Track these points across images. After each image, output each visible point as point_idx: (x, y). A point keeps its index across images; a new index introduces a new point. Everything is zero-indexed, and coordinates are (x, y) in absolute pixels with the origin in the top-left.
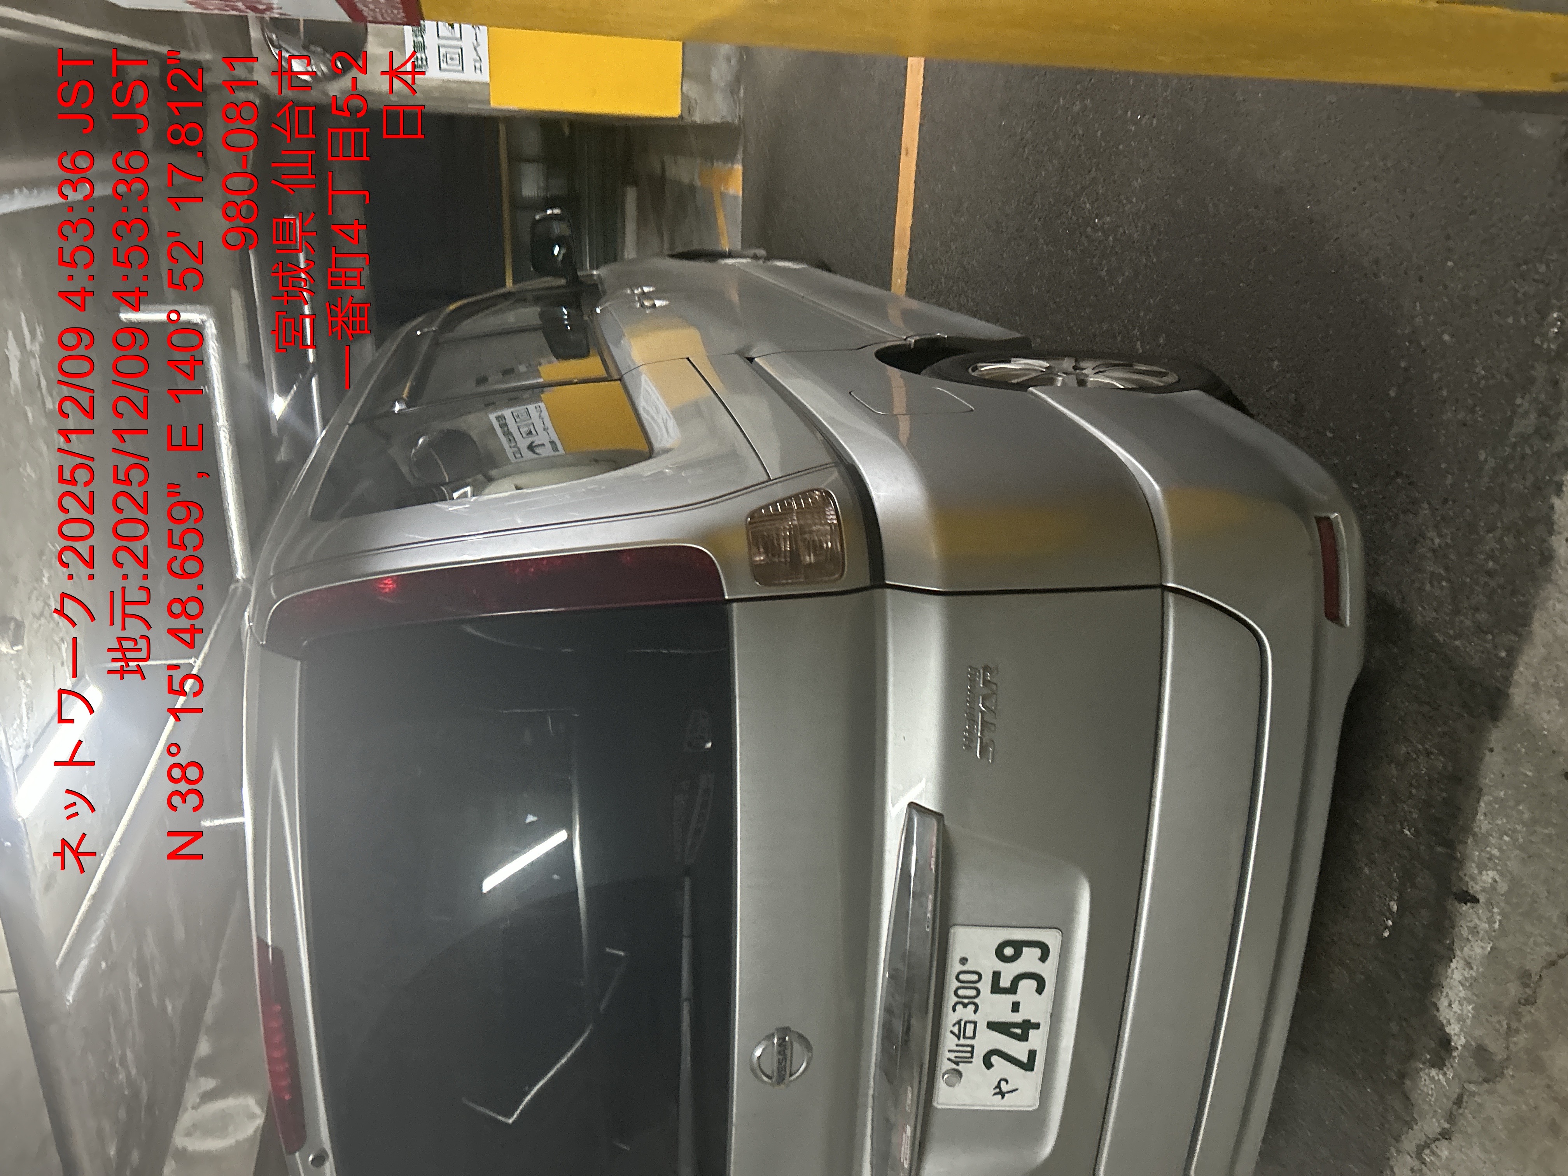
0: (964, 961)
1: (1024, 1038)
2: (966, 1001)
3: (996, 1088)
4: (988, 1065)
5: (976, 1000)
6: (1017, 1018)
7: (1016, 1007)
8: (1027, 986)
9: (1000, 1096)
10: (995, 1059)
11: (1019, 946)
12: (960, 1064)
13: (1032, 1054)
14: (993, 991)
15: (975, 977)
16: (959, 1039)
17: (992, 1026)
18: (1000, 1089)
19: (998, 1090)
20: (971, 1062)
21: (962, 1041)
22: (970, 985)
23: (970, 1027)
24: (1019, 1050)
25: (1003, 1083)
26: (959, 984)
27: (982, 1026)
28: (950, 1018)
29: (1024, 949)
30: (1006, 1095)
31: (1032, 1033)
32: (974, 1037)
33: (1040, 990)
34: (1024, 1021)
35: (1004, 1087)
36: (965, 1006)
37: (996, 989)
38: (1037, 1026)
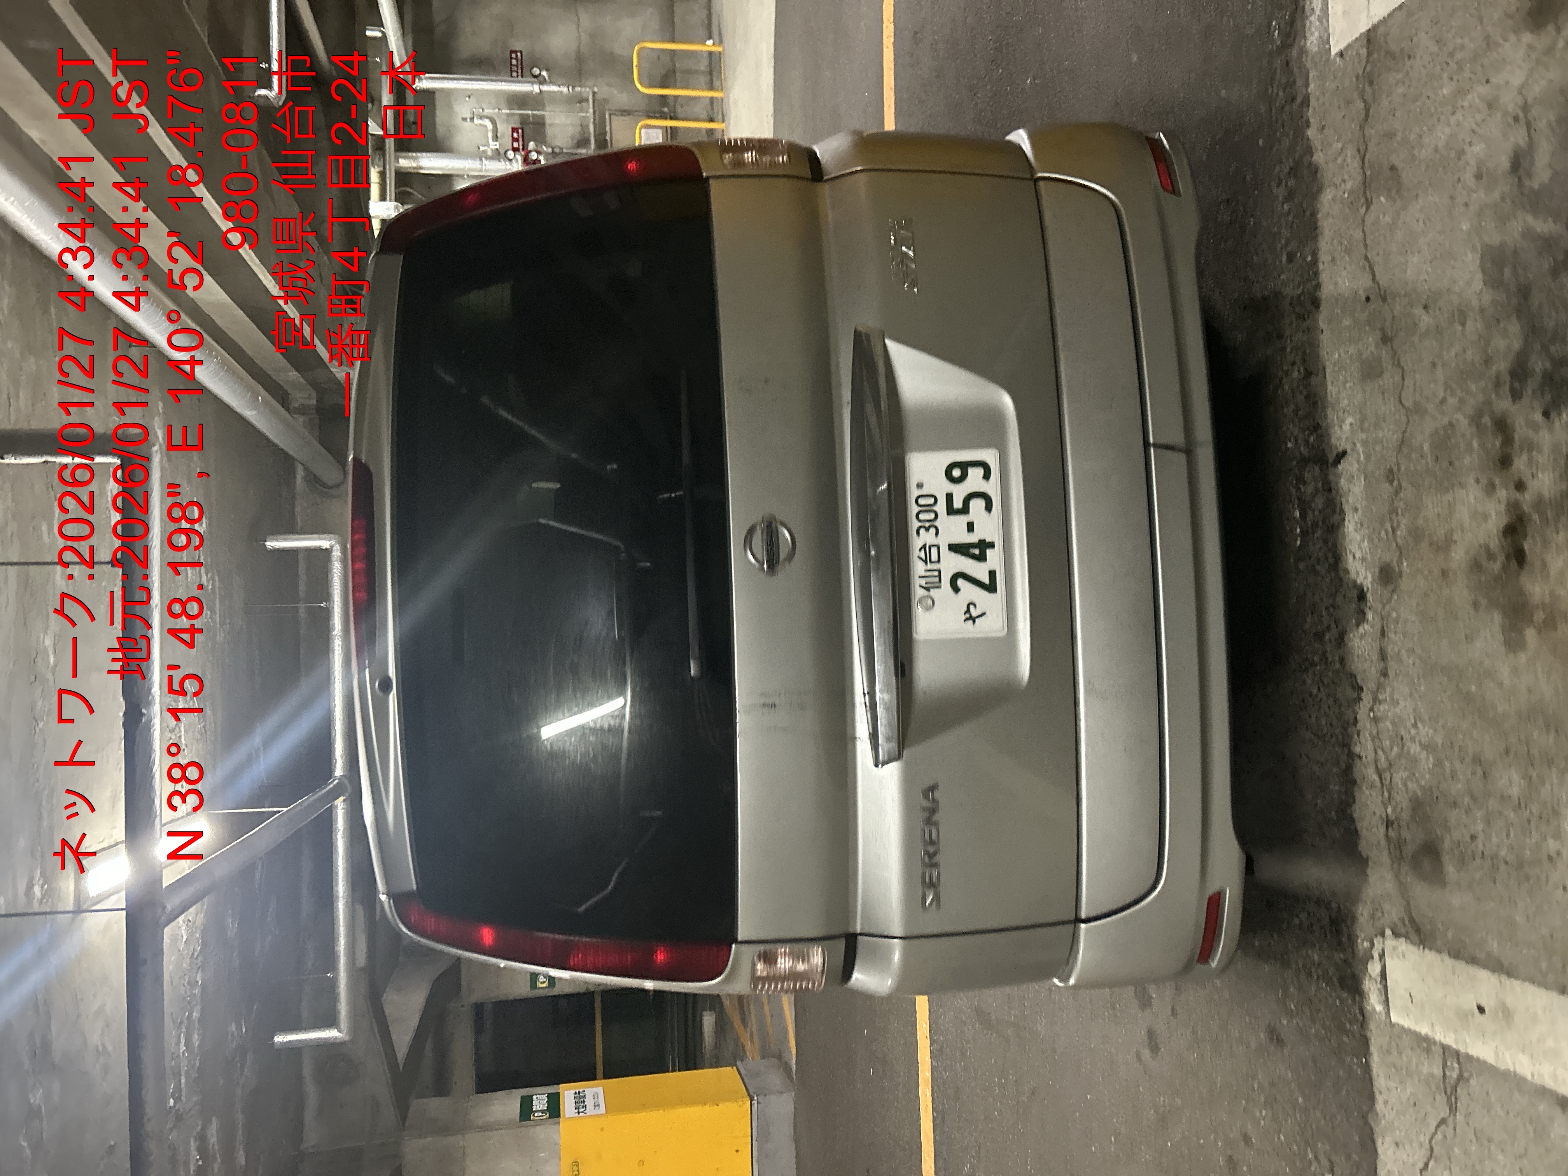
0: (920, 486)
1: (982, 558)
2: (927, 525)
3: (965, 613)
4: (956, 590)
5: (937, 523)
6: (973, 538)
7: (970, 527)
8: (977, 505)
9: (971, 622)
10: (960, 582)
11: (964, 466)
12: (932, 590)
13: (992, 574)
14: (949, 513)
15: (931, 501)
16: (926, 563)
17: (954, 548)
18: (970, 615)
19: (968, 616)
20: (940, 587)
21: (929, 566)
22: (928, 509)
23: (934, 551)
24: (980, 571)
25: (972, 607)
26: (920, 509)
27: (944, 550)
28: (917, 542)
29: (971, 471)
30: (977, 620)
31: (988, 551)
32: (939, 561)
33: (989, 508)
34: (980, 540)
35: (974, 612)
36: (927, 529)
37: (951, 511)
38: (992, 545)
